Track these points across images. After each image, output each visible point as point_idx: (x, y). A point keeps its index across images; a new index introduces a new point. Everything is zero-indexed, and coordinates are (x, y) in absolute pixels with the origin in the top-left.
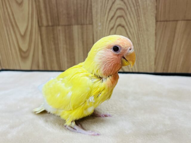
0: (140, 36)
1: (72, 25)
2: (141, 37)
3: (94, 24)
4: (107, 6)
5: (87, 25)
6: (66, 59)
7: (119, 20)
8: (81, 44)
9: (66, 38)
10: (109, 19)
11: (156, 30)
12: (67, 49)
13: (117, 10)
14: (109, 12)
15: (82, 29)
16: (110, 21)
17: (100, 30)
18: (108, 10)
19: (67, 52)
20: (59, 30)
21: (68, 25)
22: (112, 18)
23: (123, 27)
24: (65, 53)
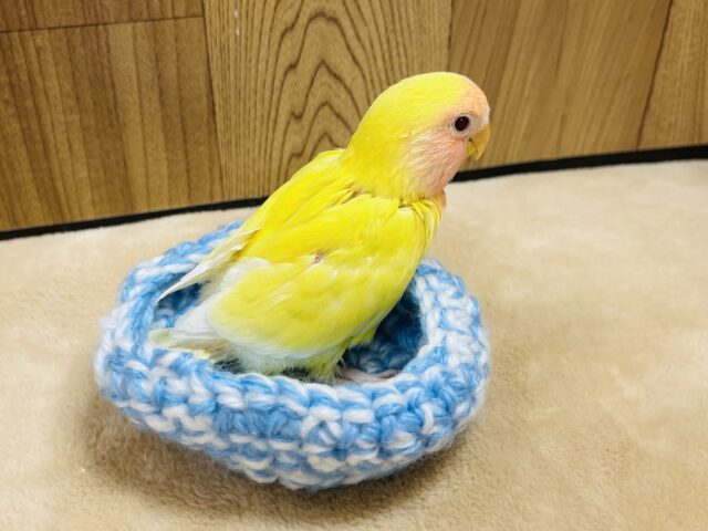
0: (394, 53)
1: (105, 24)
2: (399, 55)
3: (211, 13)
5: (175, 18)
6: (84, 174)
8: (153, 105)
9: (75, 85)
11: (451, 27)
12: (84, 129)
15: (155, 37)
17: (236, 39)
19: (85, 142)
20: (38, 50)
21: (82, 26)
23: (334, 20)
24: (77, 146)
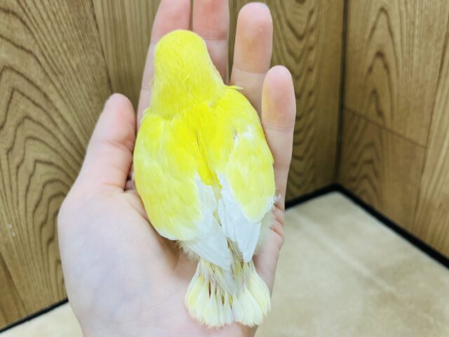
4: (17, 186)
7: (54, 202)
10: (30, 209)
13: (44, 186)
14: (26, 197)
16: (34, 212)
17: (13, 238)
18: (22, 194)
22: (37, 206)
